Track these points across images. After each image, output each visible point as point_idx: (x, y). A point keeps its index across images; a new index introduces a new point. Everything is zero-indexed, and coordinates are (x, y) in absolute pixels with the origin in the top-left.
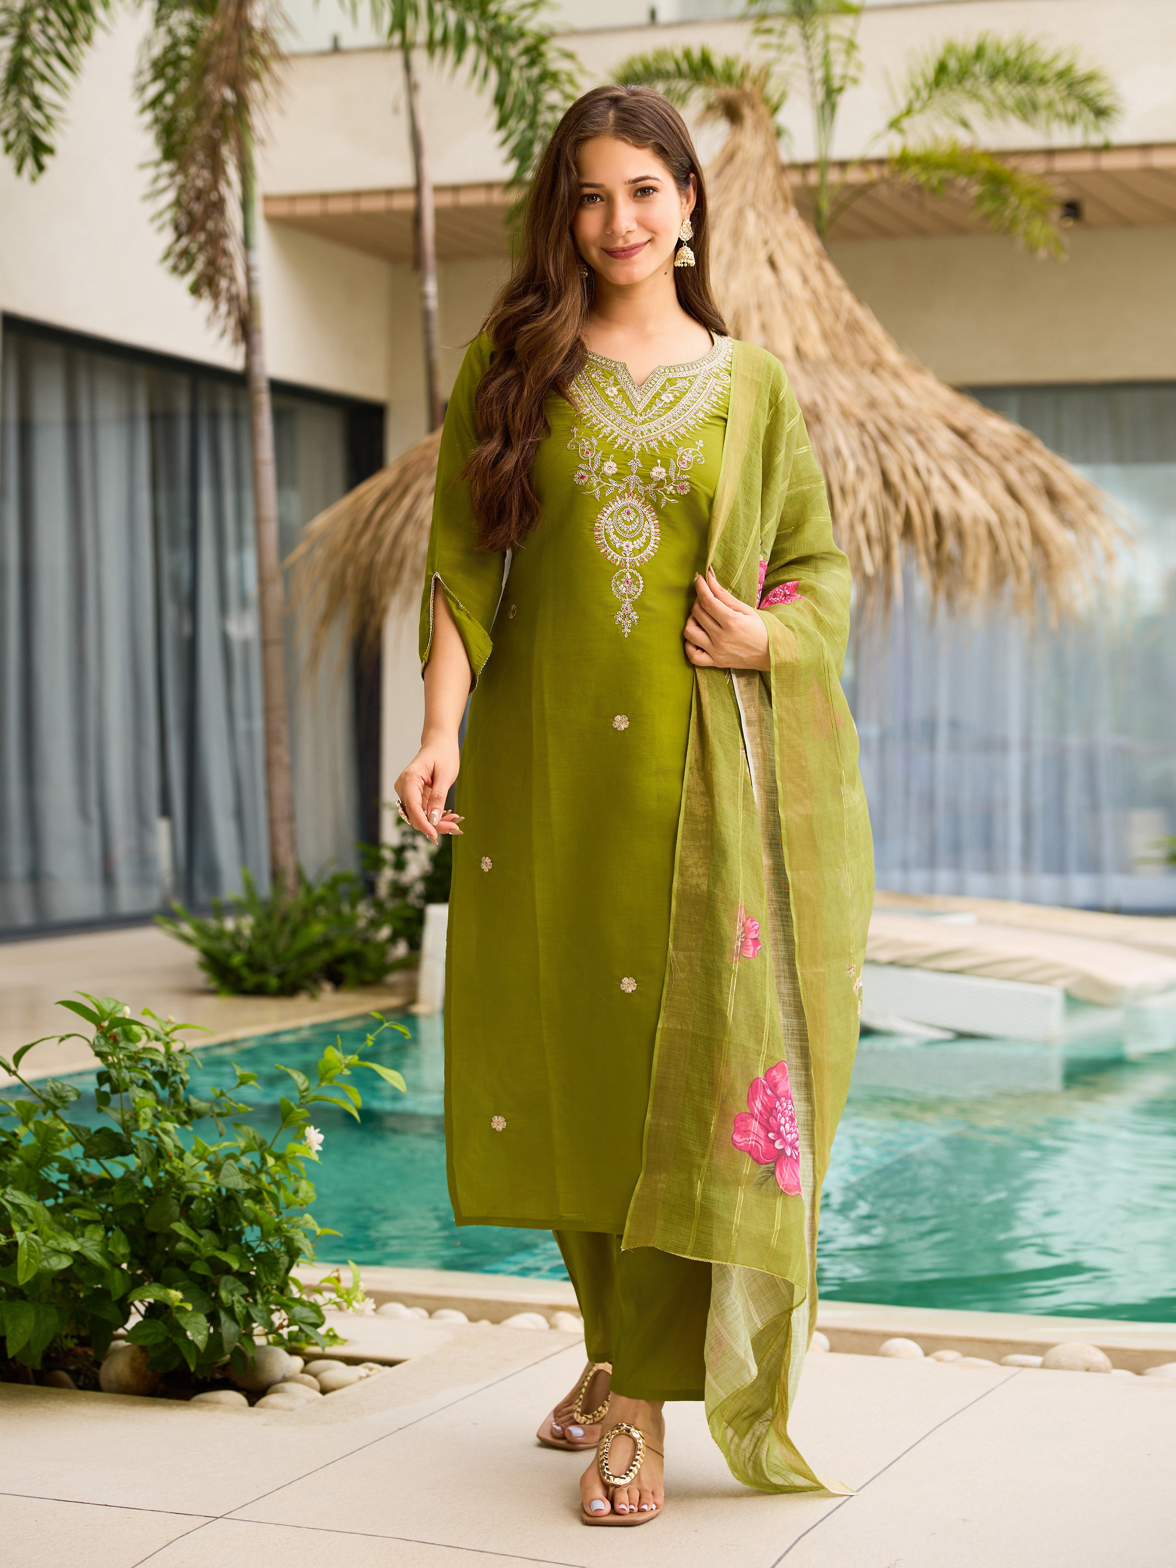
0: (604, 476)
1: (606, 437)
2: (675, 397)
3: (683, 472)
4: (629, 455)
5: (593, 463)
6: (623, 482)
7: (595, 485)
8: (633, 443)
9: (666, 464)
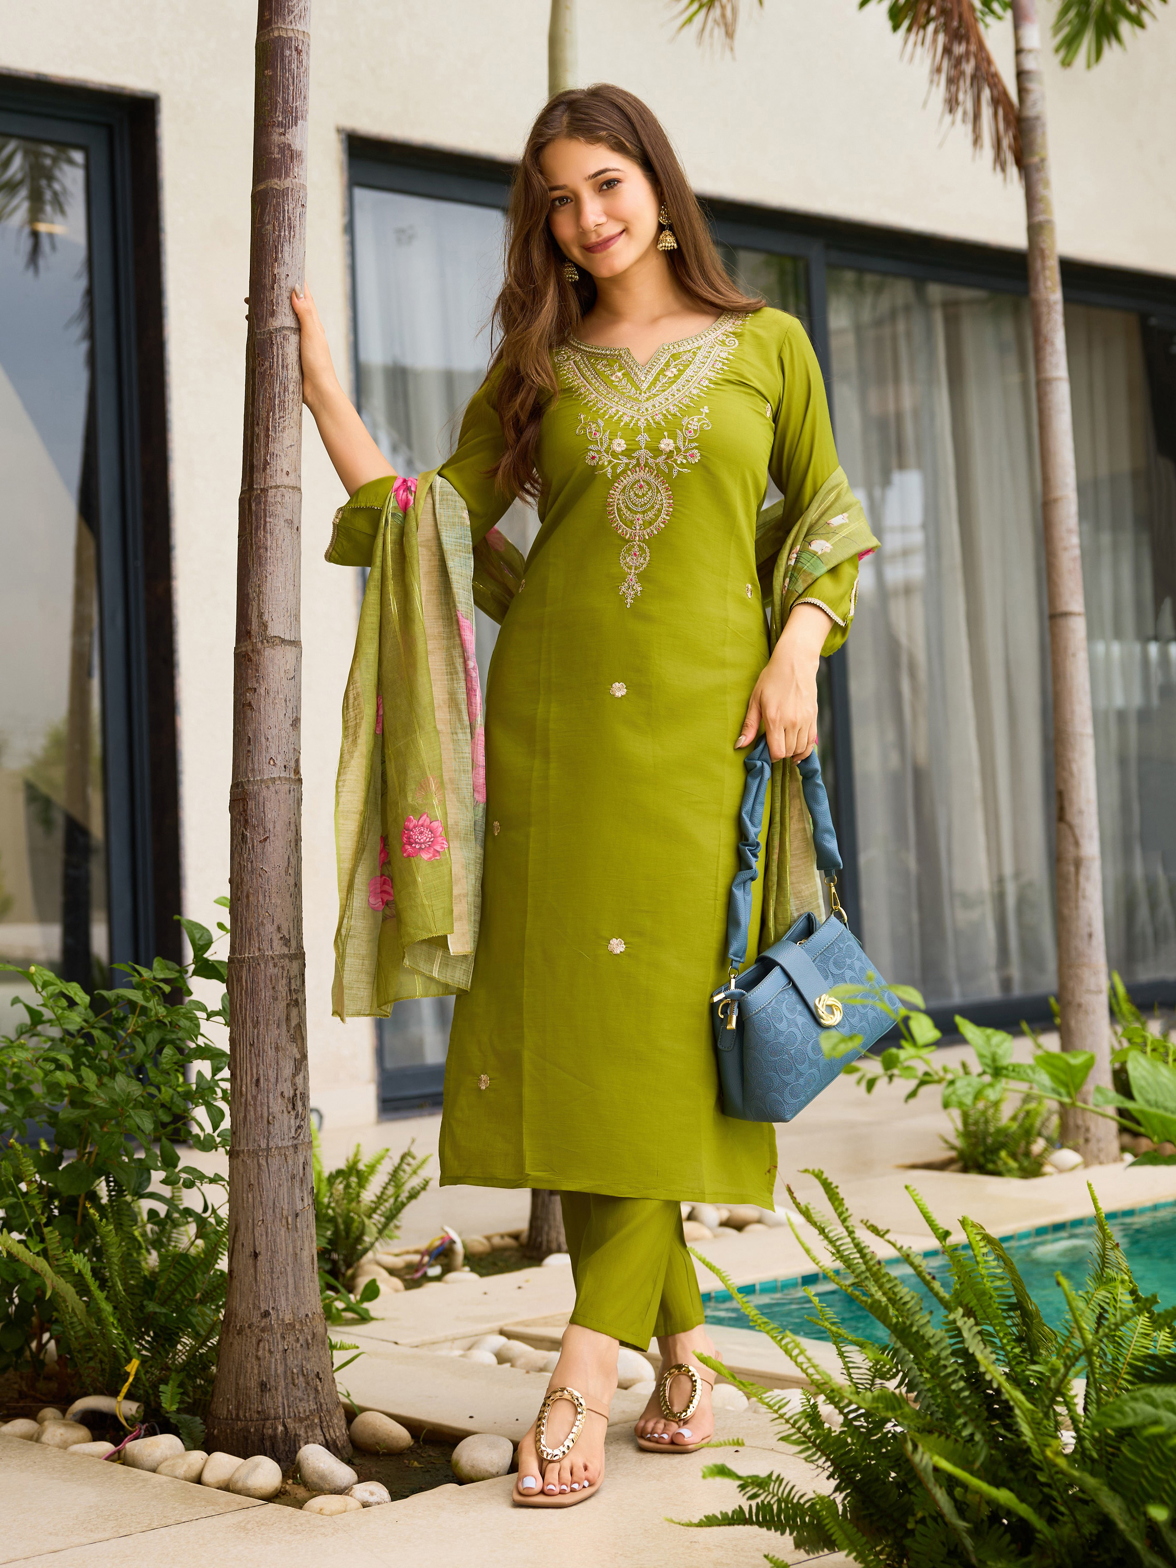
0: (614, 455)
1: (611, 417)
2: (679, 370)
3: (691, 441)
4: (636, 431)
5: (601, 443)
6: (633, 457)
7: (606, 463)
8: (639, 419)
9: (673, 436)
